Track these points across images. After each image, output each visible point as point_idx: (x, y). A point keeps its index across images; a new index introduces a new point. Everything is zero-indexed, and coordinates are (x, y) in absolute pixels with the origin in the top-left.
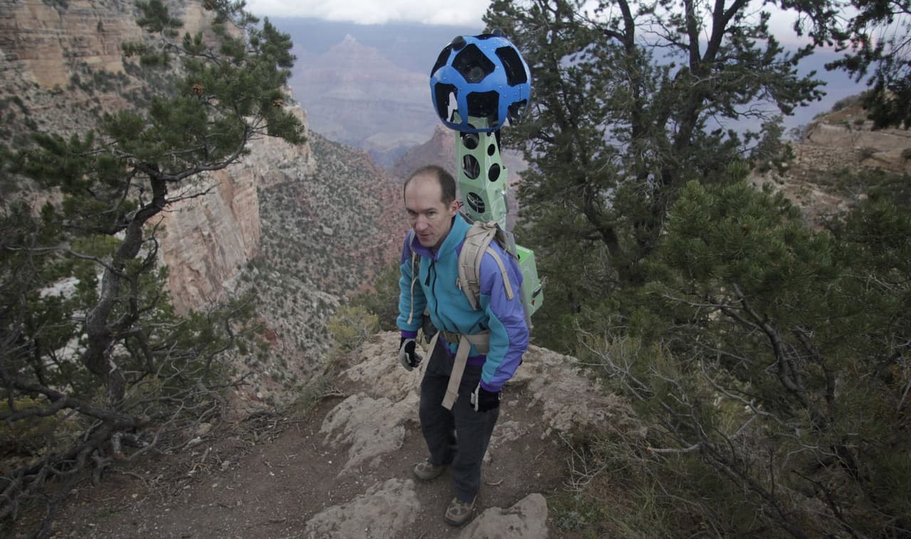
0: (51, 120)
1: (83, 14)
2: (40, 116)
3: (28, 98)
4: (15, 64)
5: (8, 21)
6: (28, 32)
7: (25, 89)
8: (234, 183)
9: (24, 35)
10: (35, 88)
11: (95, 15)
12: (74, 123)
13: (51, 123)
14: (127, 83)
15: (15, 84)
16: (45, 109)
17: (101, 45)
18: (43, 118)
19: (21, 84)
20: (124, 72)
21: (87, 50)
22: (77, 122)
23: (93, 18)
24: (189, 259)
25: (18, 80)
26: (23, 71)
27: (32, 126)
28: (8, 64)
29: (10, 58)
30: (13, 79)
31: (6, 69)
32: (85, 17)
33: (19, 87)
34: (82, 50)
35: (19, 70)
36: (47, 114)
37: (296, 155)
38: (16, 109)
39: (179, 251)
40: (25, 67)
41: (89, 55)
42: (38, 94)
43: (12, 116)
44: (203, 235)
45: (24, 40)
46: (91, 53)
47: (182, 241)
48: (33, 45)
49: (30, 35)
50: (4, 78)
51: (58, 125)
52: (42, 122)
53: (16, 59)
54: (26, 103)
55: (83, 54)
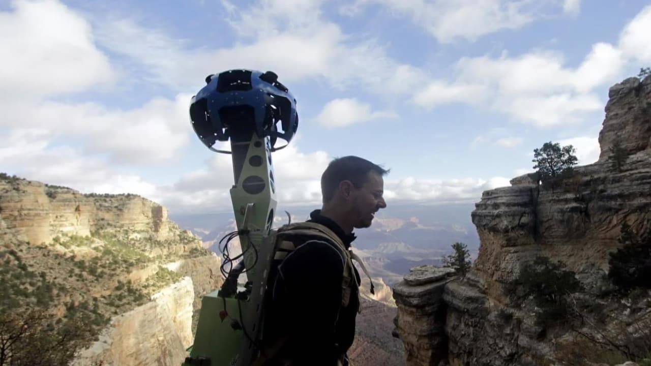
0: (38, 264)
1: (66, 201)
2: (29, 262)
3: (21, 251)
4: (13, 230)
5: (16, 204)
6: (29, 210)
7: (19, 245)
8: (177, 303)
9: (26, 212)
10: (27, 245)
11: (75, 202)
12: (57, 265)
13: (38, 266)
14: (93, 242)
15: (12, 242)
16: (34, 257)
17: (76, 220)
18: (32, 263)
19: (16, 242)
20: (90, 236)
21: (65, 223)
22: (59, 264)
23: (74, 203)
24: (145, 360)
25: (14, 240)
26: (18, 235)
27: (23, 267)
28: (8, 231)
29: (10, 227)
30: (11, 239)
31: (5, 234)
32: (67, 203)
33: (15, 244)
34: (61, 223)
35: (16, 234)
36: (35, 261)
37: (213, 288)
38: (12, 257)
39: (138, 353)
40: (21, 232)
41: (66, 226)
42: (29, 248)
43: (8, 262)
44: (158, 340)
45: (25, 215)
46: (67, 224)
47: (141, 345)
48: (32, 218)
49: (31, 212)
50: (3, 239)
51: (44, 267)
52: (31, 266)
53: (15, 227)
54: (19, 254)
55: (61, 226)
